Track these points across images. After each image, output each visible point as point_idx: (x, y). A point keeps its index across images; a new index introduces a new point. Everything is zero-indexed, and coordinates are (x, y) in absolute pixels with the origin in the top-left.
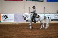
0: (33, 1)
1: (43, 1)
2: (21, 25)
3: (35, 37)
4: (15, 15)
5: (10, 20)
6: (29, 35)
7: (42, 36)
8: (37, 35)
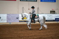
0: (26, 1)
1: (37, 1)
2: (14, 26)
3: (28, 38)
4: (8, 15)
5: (3, 21)
6: (23, 36)
7: (35, 37)
8: (31, 36)
